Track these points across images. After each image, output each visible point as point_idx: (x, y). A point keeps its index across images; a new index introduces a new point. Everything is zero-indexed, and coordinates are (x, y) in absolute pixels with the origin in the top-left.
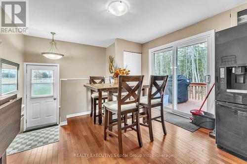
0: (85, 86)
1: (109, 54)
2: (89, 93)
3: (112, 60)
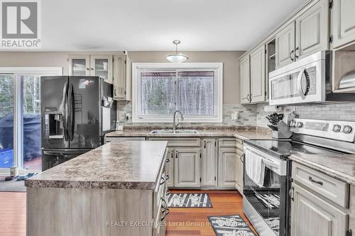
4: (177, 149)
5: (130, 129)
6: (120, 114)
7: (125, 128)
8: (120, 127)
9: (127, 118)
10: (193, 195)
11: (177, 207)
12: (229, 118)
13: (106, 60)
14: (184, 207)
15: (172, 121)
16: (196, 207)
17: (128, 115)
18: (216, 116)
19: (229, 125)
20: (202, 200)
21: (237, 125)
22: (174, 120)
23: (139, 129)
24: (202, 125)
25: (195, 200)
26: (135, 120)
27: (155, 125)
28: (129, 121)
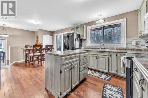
0: (22, 49)
1: (36, 35)
2: (25, 52)
3: (38, 38)
4: (98, 56)
5: (86, 48)
6: (83, 44)
7: (84, 48)
8: (83, 48)
9: (85, 45)
10: (104, 75)
11: (95, 76)
12: (131, 44)
13: (78, 27)
14: (97, 77)
15: (100, 46)
16: (102, 78)
17: (85, 44)
18: (123, 44)
19: (130, 48)
20: (107, 77)
21: (136, 48)
22: (101, 45)
23: (88, 48)
24: (115, 48)
25: (104, 76)
26: (88, 45)
27: (94, 47)
28: (85, 46)
